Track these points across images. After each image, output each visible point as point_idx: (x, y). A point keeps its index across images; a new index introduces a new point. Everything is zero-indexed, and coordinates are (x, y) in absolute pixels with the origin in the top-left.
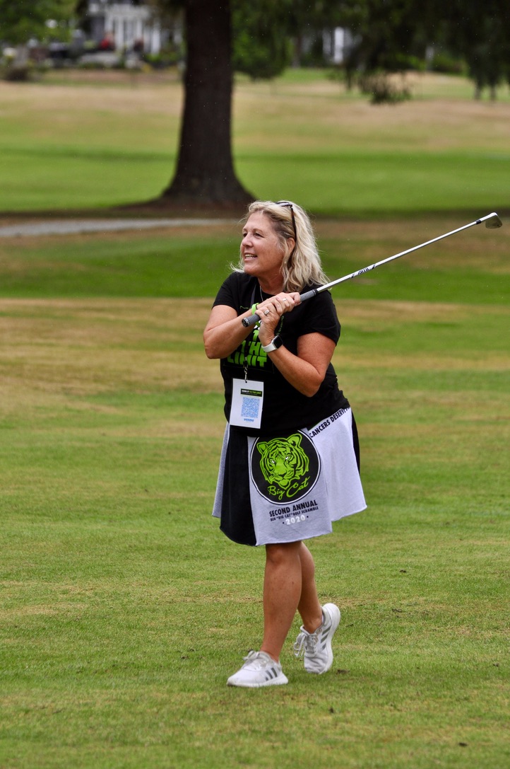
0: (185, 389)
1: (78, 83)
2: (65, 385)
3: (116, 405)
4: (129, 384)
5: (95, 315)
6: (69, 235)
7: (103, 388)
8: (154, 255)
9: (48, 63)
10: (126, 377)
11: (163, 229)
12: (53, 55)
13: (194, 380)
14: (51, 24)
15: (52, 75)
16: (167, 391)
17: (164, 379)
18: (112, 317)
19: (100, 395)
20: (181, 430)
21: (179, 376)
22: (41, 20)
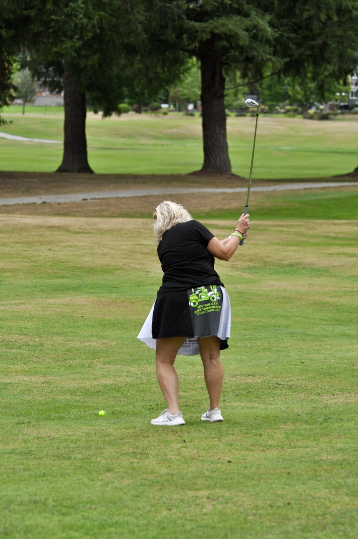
0: (291, 265)
1: (351, 120)
2: (234, 263)
3: (252, 273)
4: (265, 262)
5: (279, 228)
6: (299, 190)
7: (251, 264)
8: (333, 199)
9: (339, 111)
10: (265, 260)
11: (343, 187)
12: (341, 108)
13: (297, 261)
14: (338, 94)
15: (340, 117)
16: (282, 266)
17: (283, 260)
18: (285, 229)
19: (249, 268)
20: (274, 286)
21: (291, 259)
22: (334, 93)
